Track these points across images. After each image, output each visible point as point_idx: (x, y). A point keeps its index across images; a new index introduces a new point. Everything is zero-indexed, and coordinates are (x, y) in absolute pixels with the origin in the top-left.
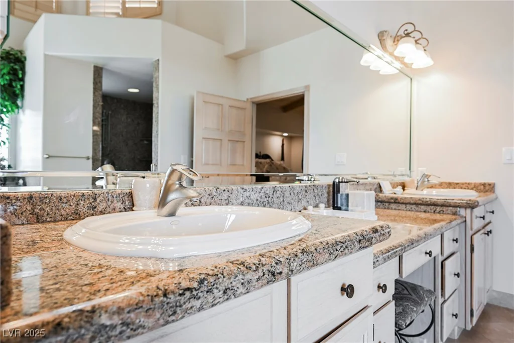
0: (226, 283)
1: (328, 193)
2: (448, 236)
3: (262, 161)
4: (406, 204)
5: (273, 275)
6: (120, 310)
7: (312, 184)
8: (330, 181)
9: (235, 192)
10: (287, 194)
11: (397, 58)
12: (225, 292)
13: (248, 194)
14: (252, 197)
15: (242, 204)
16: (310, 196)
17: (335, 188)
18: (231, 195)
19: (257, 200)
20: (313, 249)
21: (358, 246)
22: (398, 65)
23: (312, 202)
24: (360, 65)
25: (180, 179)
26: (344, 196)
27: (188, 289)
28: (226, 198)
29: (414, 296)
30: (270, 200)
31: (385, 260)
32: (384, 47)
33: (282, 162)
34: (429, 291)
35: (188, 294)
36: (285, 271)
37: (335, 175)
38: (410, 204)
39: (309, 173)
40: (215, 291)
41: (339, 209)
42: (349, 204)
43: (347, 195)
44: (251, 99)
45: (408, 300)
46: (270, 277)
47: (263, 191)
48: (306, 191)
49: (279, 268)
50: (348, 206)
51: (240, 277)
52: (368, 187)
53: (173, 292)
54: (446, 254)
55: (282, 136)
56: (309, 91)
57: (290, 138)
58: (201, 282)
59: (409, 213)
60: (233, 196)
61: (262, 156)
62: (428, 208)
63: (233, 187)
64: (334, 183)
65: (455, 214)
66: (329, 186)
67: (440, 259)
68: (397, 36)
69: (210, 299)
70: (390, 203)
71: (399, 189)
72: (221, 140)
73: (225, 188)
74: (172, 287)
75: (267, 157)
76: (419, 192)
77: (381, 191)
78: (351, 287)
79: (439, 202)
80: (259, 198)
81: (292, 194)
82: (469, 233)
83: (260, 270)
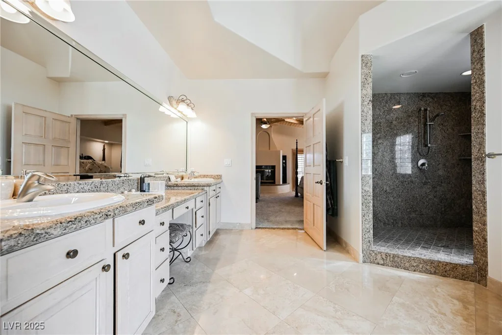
0: (86, 219)
1: (138, 183)
2: (199, 200)
3: (85, 161)
4: (182, 186)
5: (107, 215)
6: (43, 229)
7: (127, 178)
8: (139, 176)
9: (72, 185)
10: (110, 185)
11: (179, 111)
12: (86, 222)
13: (82, 186)
14: (85, 188)
15: (78, 192)
16: (126, 185)
17: (142, 180)
18: (69, 188)
19: (89, 190)
20: (125, 206)
21: (146, 204)
22: (179, 114)
23: (127, 189)
24: (159, 111)
25: (38, 180)
26: (147, 184)
27: (71, 221)
28: (66, 189)
29: (181, 228)
30: (98, 189)
31: (163, 212)
32: (171, 104)
33: (103, 162)
34: (189, 226)
35: (70, 223)
36: (112, 214)
37: (141, 173)
38: (183, 186)
39: (126, 172)
40: (82, 222)
41: (144, 191)
42: (150, 189)
43: (149, 184)
44: (75, 115)
45: (178, 230)
46: (106, 216)
47: (93, 184)
48: (123, 183)
49: (109, 213)
50: (149, 190)
51: (92, 216)
52: (162, 179)
53: (64, 222)
54: (197, 208)
55: (104, 143)
56: (126, 118)
57: (111, 145)
58: (76, 219)
59: (183, 191)
60: (71, 188)
61: (85, 157)
62: (192, 188)
63: (71, 183)
64: (141, 177)
65: (202, 189)
66: (138, 179)
67: (195, 210)
68: (178, 100)
69: (80, 225)
70: (174, 186)
71: (179, 179)
72: (44, 145)
73: (64, 183)
74: (63, 221)
75: (89, 158)
76: (190, 180)
77: (170, 180)
78: (144, 221)
79: (196, 185)
80: (90, 189)
81: (114, 185)
82: (208, 198)
83: (101, 214)
